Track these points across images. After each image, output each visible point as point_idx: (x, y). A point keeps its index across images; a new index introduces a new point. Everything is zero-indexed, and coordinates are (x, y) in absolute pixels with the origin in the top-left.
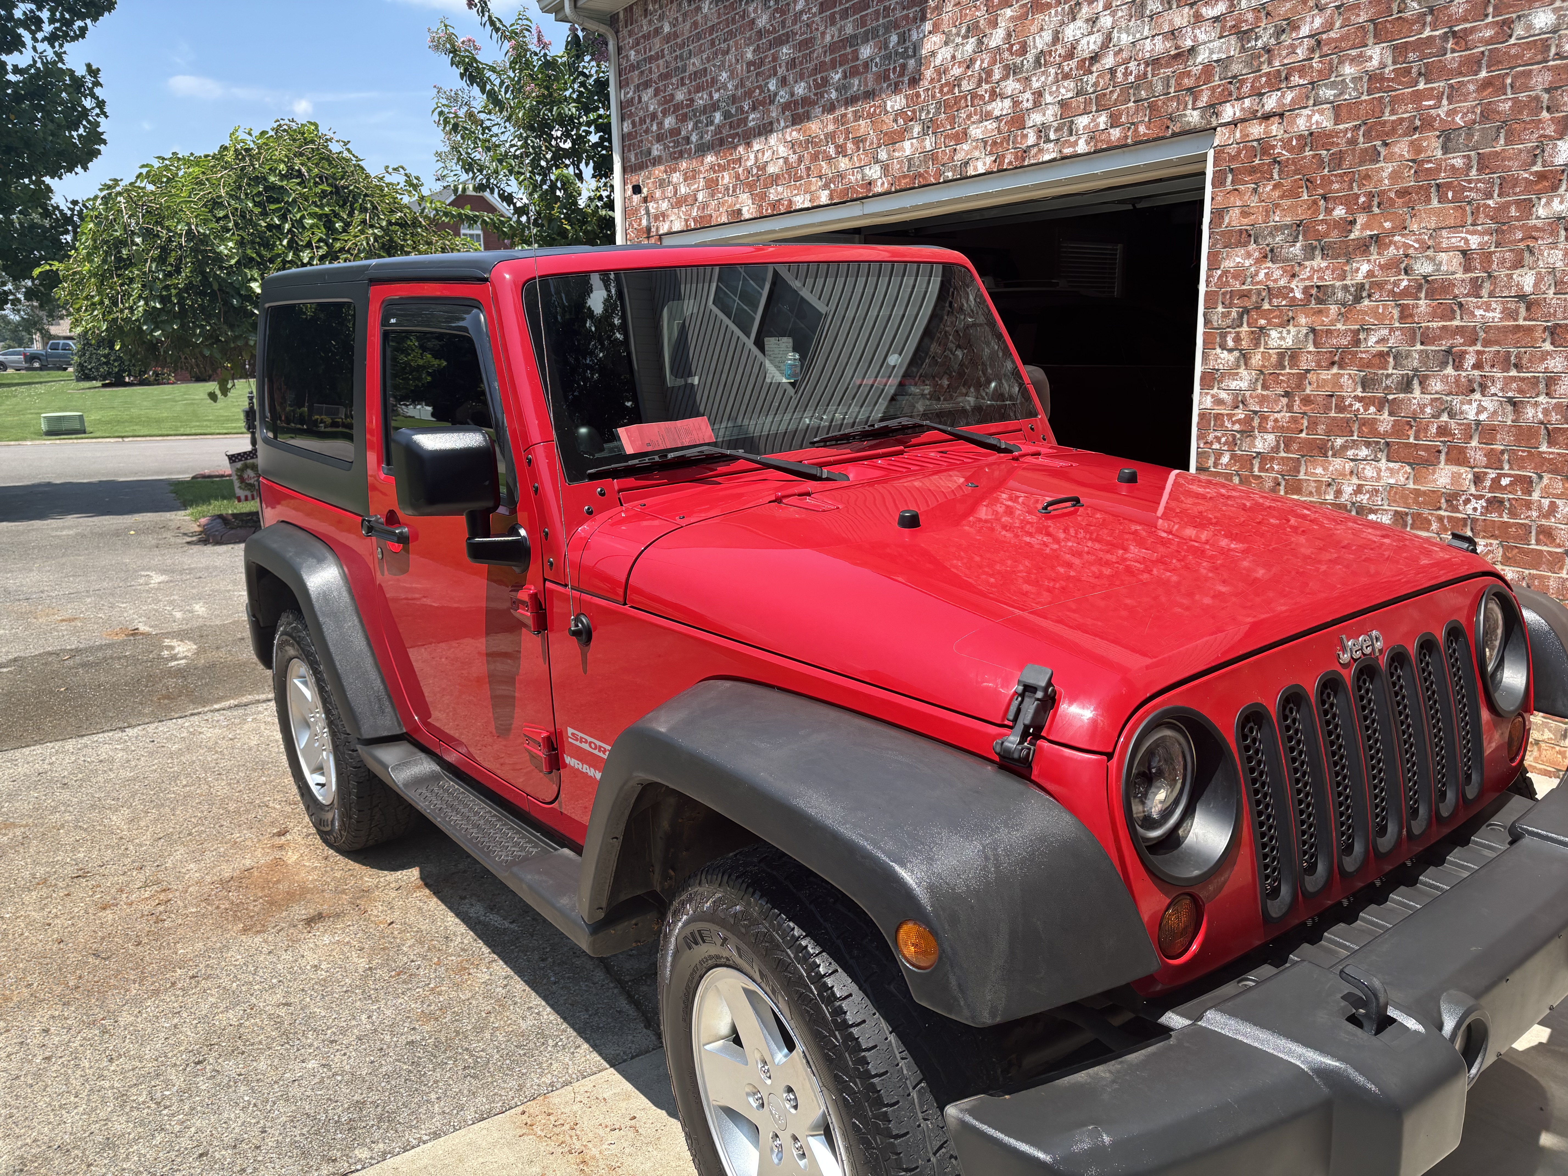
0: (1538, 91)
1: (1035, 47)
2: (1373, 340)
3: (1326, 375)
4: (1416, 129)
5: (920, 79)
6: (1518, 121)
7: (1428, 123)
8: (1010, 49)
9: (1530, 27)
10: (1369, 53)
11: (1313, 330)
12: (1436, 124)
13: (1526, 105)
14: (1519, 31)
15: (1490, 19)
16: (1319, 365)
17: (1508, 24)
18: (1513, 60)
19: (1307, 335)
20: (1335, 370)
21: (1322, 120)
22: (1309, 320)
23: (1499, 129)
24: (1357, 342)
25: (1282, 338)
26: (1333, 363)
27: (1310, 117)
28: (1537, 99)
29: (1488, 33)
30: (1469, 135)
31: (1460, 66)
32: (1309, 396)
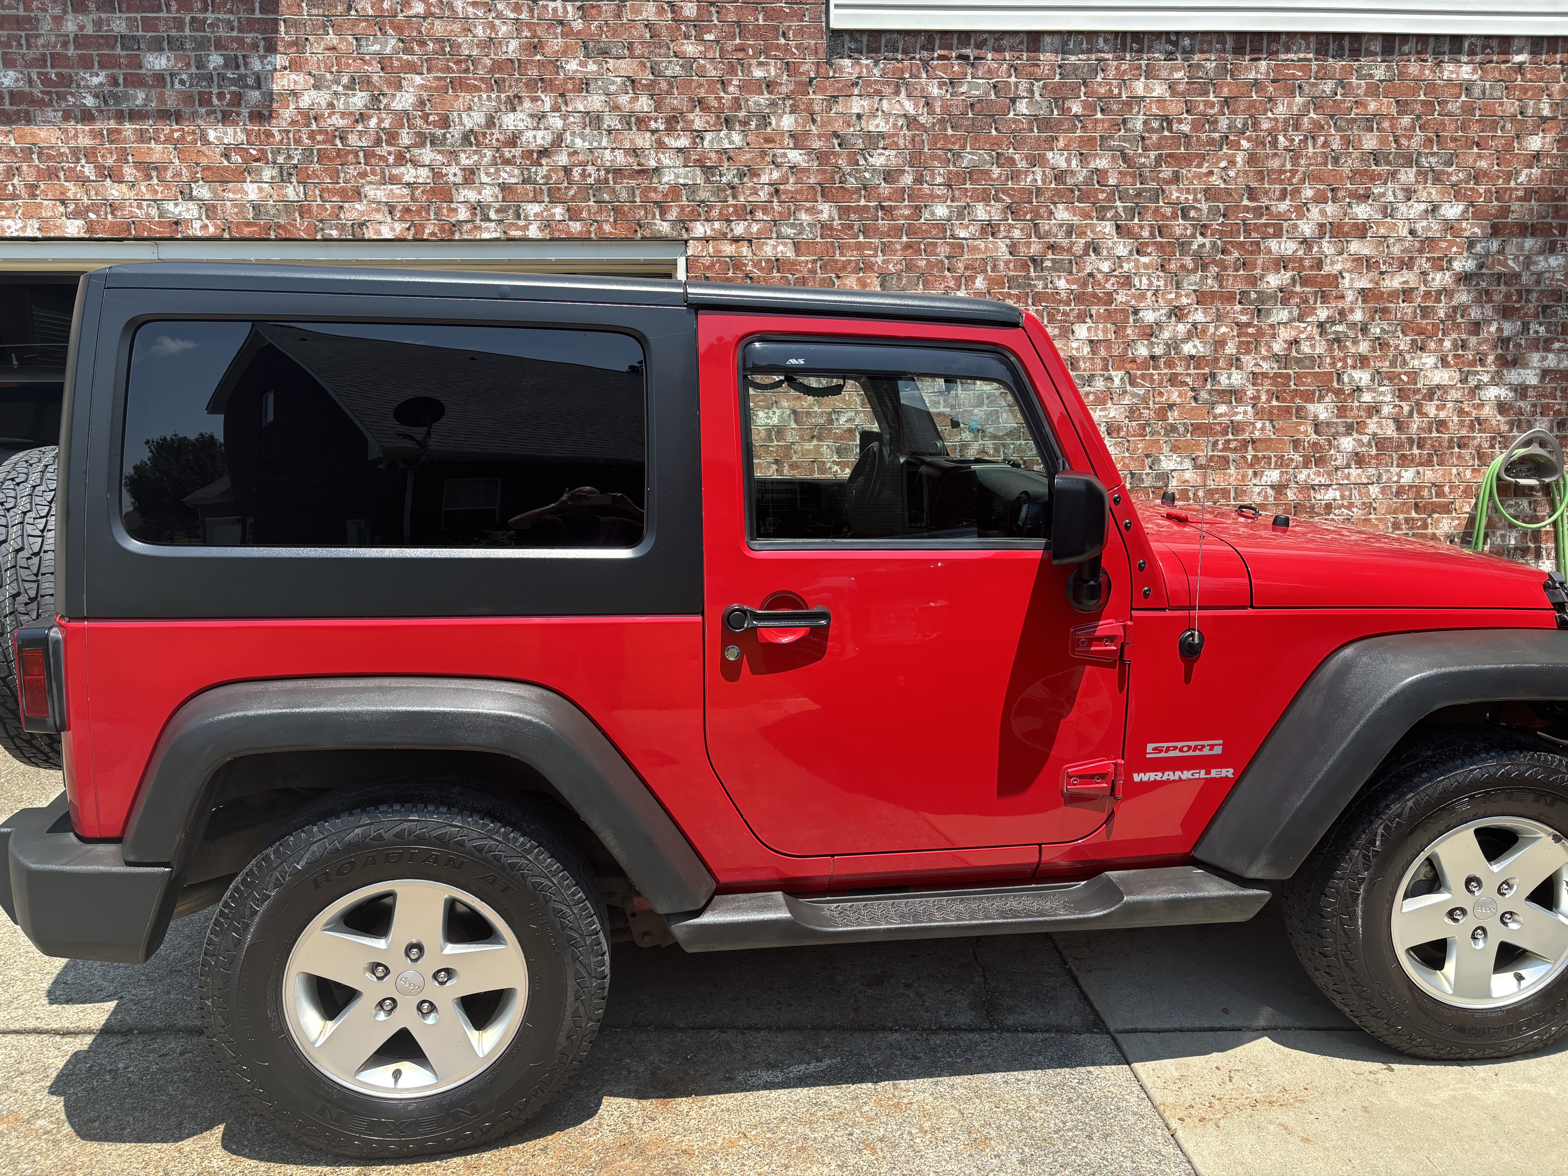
0: (942, 257)
1: (461, 123)
2: (843, 420)
3: (810, 446)
4: (861, 269)
5: (270, 116)
6: (931, 275)
7: (868, 267)
8: (425, 117)
9: (933, 214)
10: (820, 208)
11: (794, 412)
12: (876, 268)
13: (935, 265)
14: (926, 215)
15: (906, 203)
16: (802, 438)
17: (918, 209)
18: (925, 234)
19: (789, 416)
20: (815, 442)
21: (786, 251)
22: (792, 404)
23: (919, 278)
24: (831, 422)
25: (768, 418)
26: (813, 437)
27: (775, 247)
28: (942, 262)
29: (907, 212)
30: (900, 279)
31: (889, 231)
32: (796, 462)
